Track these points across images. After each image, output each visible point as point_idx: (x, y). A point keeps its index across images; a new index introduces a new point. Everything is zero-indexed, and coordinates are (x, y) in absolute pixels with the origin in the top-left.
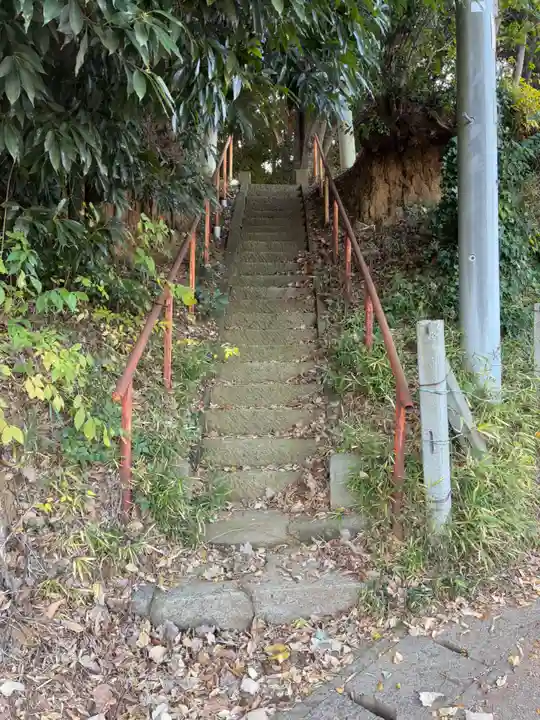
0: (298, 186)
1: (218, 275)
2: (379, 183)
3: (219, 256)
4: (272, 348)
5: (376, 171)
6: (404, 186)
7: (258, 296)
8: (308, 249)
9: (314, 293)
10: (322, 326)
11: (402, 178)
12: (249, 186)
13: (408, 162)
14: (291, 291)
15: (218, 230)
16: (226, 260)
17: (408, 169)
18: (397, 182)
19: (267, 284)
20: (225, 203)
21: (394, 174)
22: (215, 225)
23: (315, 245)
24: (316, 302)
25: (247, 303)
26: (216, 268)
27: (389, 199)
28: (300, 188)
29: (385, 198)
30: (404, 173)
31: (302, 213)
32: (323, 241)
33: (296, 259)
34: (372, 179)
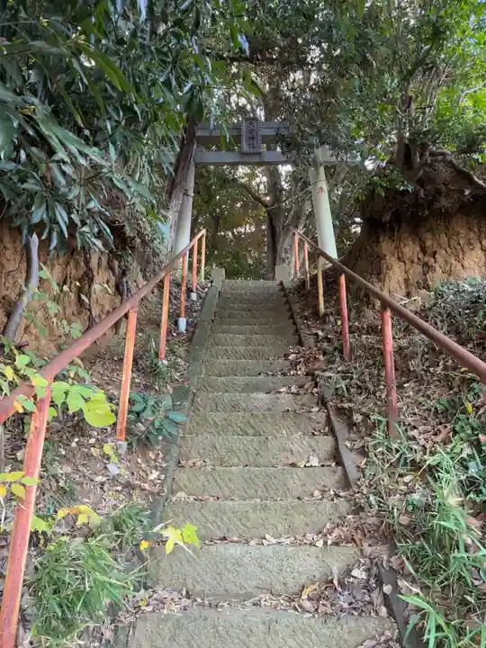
0: (278, 282)
1: (176, 375)
2: (391, 260)
3: (181, 351)
4: (265, 508)
5: (386, 246)
6: (426, 264)
7: (235, 407)
8: (300, 343)
9: (322, 402)
10: (350, 459)
11: (421, 256)
12: (223, 282)
13: (429, 235)
14: (285, 400)
15: (183, 323)
16: (191, 357)
17: (429, 243)
18: (416, 260)
19: (248, 388)
20: (194, 296)
21: (411, 250)
22: (179, 316)
23: (311, 340)
24: (328, 417)
25: (218, 417)
26: (174, 366)
27: (406, 281)
28: (281, 283)
29: (401, 279)
30: (424, 250)
31: (287, 306)
32: (320, 333)
33: (286, 356)
34: (381, 257)
